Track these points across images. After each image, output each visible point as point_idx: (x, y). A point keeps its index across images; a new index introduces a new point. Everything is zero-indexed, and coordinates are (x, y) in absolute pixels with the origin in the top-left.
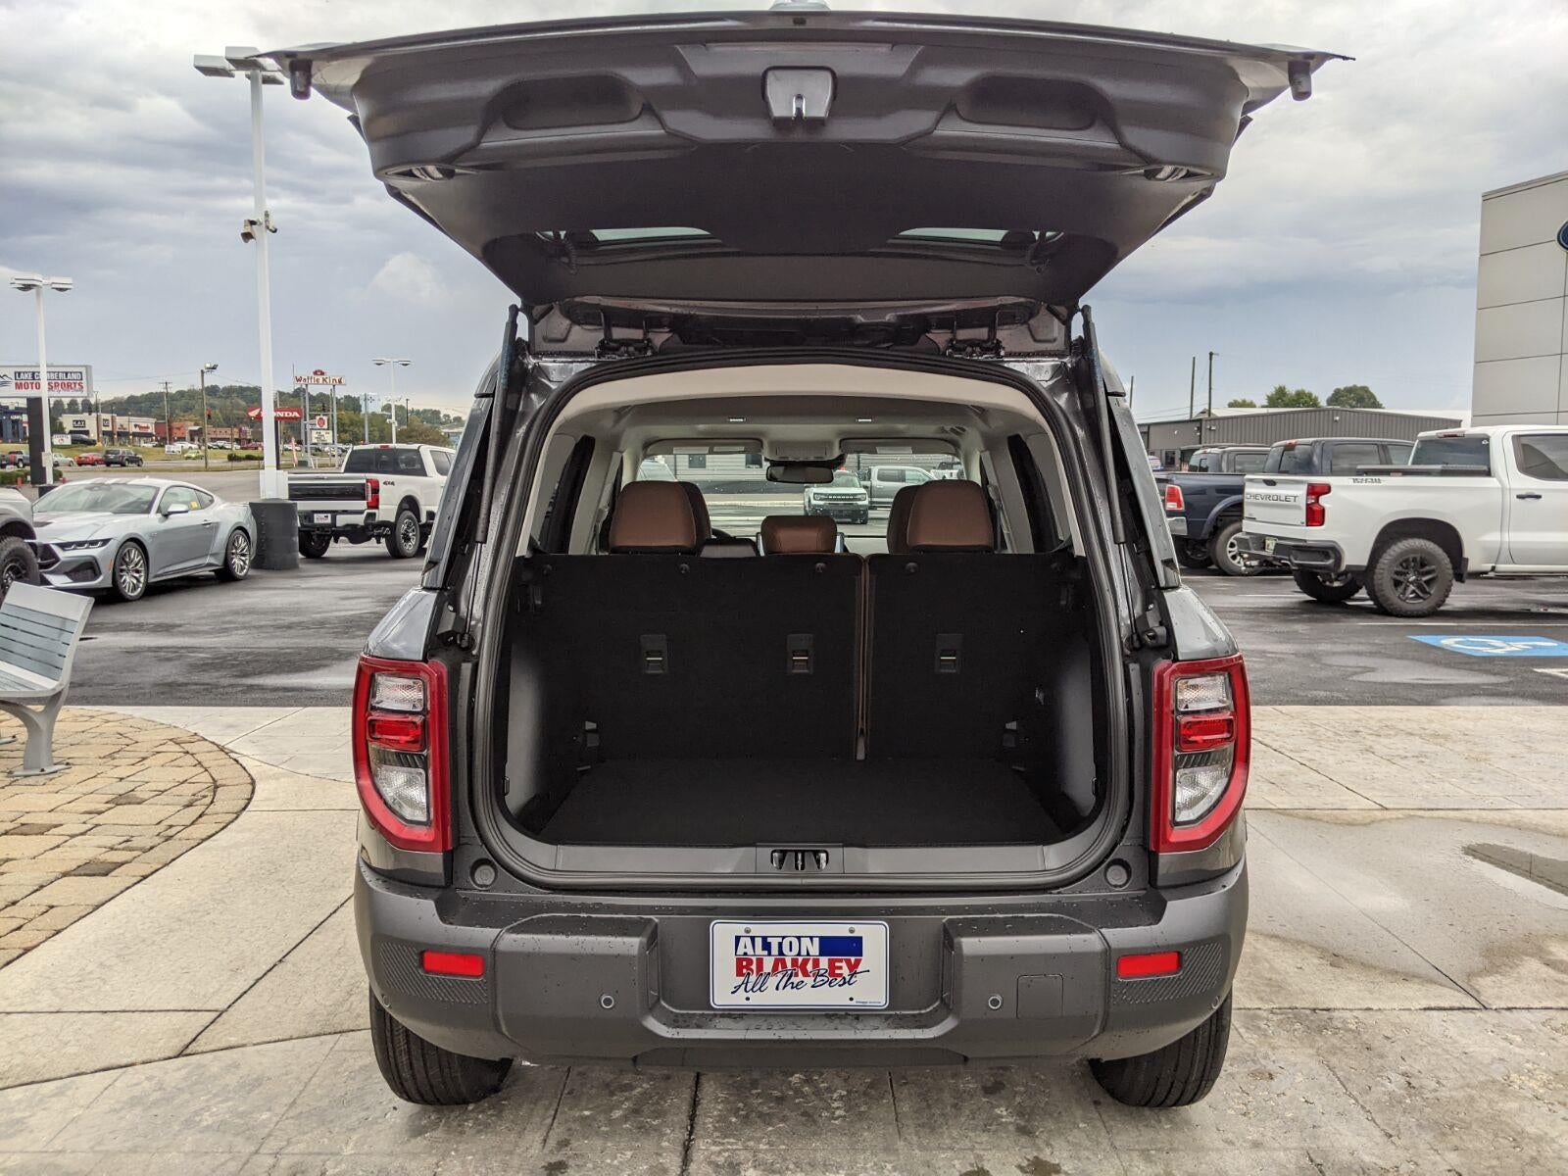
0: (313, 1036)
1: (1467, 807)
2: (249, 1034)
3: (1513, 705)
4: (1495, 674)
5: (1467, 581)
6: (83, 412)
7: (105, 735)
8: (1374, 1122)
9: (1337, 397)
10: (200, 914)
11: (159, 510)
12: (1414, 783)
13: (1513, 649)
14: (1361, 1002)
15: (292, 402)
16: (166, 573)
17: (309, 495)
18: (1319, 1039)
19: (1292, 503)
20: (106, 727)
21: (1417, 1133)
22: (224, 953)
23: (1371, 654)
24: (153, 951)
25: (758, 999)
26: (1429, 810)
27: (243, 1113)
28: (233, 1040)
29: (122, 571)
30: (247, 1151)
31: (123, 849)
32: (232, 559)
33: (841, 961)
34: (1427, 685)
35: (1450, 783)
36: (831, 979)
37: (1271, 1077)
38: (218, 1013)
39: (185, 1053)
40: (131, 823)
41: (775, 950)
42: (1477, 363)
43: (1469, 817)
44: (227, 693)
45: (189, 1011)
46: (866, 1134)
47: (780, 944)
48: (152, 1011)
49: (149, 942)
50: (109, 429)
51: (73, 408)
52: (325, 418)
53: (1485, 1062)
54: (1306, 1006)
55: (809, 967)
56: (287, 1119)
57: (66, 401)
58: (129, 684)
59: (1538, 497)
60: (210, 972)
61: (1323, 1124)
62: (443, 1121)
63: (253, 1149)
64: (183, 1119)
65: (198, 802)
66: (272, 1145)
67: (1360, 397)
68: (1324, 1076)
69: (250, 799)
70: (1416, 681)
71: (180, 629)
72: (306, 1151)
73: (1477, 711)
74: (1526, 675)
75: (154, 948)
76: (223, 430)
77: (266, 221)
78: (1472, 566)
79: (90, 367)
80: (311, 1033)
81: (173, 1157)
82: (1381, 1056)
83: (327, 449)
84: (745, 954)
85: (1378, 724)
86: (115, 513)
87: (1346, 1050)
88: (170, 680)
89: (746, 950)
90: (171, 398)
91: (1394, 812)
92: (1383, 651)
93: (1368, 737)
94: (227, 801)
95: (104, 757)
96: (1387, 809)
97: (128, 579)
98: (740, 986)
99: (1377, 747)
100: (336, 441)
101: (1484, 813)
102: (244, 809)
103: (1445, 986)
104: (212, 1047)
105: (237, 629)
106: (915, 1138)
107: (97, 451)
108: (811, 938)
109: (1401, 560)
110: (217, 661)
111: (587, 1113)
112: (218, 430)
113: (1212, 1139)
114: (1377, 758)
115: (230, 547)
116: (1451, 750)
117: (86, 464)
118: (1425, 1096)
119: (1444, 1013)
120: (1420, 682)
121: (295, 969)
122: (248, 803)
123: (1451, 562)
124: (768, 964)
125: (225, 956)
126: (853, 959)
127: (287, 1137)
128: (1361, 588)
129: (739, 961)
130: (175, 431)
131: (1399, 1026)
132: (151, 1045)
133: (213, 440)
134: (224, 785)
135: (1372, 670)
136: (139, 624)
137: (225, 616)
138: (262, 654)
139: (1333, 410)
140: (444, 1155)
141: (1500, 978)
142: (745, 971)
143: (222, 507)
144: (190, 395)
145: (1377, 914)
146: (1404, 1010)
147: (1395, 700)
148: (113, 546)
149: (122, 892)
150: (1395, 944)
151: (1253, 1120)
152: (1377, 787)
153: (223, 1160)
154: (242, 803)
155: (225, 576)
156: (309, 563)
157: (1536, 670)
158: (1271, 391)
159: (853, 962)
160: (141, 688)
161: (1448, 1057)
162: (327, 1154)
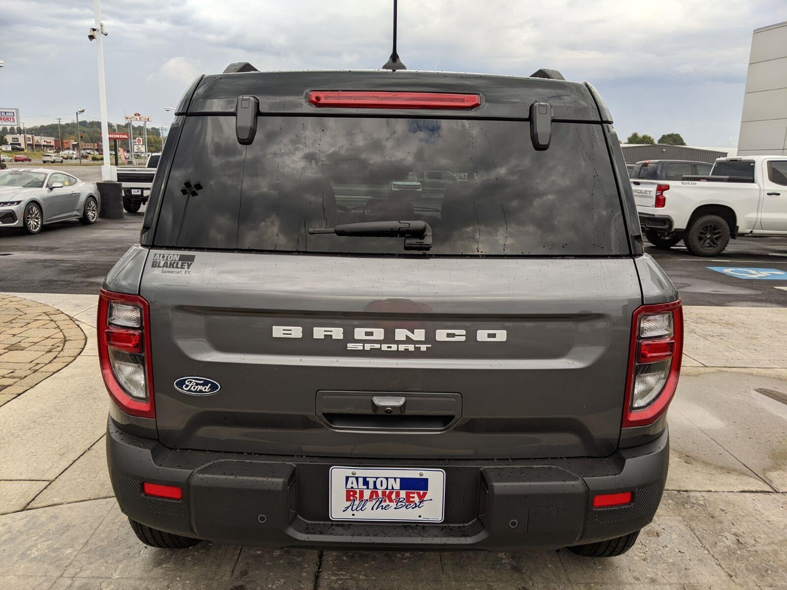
0: (103, 498)
1: (749, 366)
2: (66, 496)
3: (766, 306)
4: (754, 289)
5: (737, 238)
6: (17, 133)
7: (9, 310)
8: (721, 566)
9: (664, 139)
10: (46, 418)
11: (47, 186)
12: (720, 351)
13: (761, 275)
14: (705, 486)
15: (124, 130)
16: (53, 220)
17: (130, 179)
18: (683, 510)
19: (648, 194)
20: (10, 305)
21: (747, 575)
22: (57, 443)
23: (688, 277)
24: (17, 441)
25: (360, 516)
26: (729, 367)
27: (57, 548)
28: (56, 500)
29: (29, 218)
30: (56, 575)
31: (9, 378)
32: (88, 212)
33: (414, 493)
34: (719, 294)
35: (739, 351)
36: (407, 504)
37: (658, 535)
38: (49, 482)
39: (27, 508)
40: (16, 362)
41: (371, 486)
42: (742, 122)
43: (752, 372)
44: (78, 286)
45: (32, 480)
46: (423, 569)
47: (375, 482)
48: (11, 480)
49: (16, 435)
50: (31, 143)
51: (12, 131)
52: (141, 139)
53: (781, 527)
54: (674, 488)
55: (393, 497)
56: (82, 553)
57: (9, 128)
58: (26, 281)
59: (778, 194)
60: (48, 455)
61: (691, 568)
62: (174, 556)
63: (59, 574)
64: (20, 553)
65: (54, 350)
66: (71, 571)
67: (674, 140)
68: (689, 536)
69: (83, 349)
70: (713, 292)
71: (58, 250)
72: (91, 576)
73: (748, 310)
74: (770, 290)
75: (18, 439)
76: (89, 144)
77: (101, 29)
78: (740, 230)
79: (18, 109)
80: (101, 496)
81: (11, 579)
82: (720, 522)
83: (143, 155)
84: (352, 488)
85: (696, 316)
86: (24, 187)
87: (700, 518)
88: (49, 278)
89: (352, 486)
90: (62, 127)
91: (711, 368)
92: (694, 275)
93: (691, 323)
94: (71, 349)
95: (7, 322)
96: (706, 367)
97: (32, 223)
98: (348, 507)
99: (697, 330)
100: (147, 151)
101: (760, 370)
102: (79, 354)
103: (751, 477)
104: (44, 504)
105: (88, 250)
106: (452, 573)
107: (25, 154)
108: (395, 479)
109: (703, 227)
110: (75, 268)
111: (259, 552)
112: (87, 144)
113: (626, 576)
114: (698, 336)
115: (86, 206)
116: (737, 332)
117: (19, 161)
118: (749, 549)
119: (753, 494)
120: (715, 292)
121: (96, 454)
122: (82, 351)
123: (730, 228)
124: (367, 494)
125: (58, 445)
126: (422, 492)
127: (80, 566)
128: (680, 240)
129: (348, 492)
130: (65, 144)
131: (728, 503)
132: (7, 502)
133: (85, 149)
134: (70, 340)
135: (689, 285)
136: (36, 247)
137: (82, 243)
138: (100, 265)
139: (662, 146)
140: (172, 580)
141: (782, 472)
142: (352, 498)
143: (81, 185)
144: (73, 125)
145: (708, 430)
146: (730, 492)
147: (703, 303)
148: (23, 205)
149: (5, 404)
150: (720, 449)
151: (650, 564)
152: (700, 354)
153: (40, 581)
154: (78, 351)
155: (84, 222)
156: (129, 215)
157: (775, 287)
158: (630, 135)
159: (421, 494)
160: (32, 283)
161: (759, 523)
162: (102, 578)
